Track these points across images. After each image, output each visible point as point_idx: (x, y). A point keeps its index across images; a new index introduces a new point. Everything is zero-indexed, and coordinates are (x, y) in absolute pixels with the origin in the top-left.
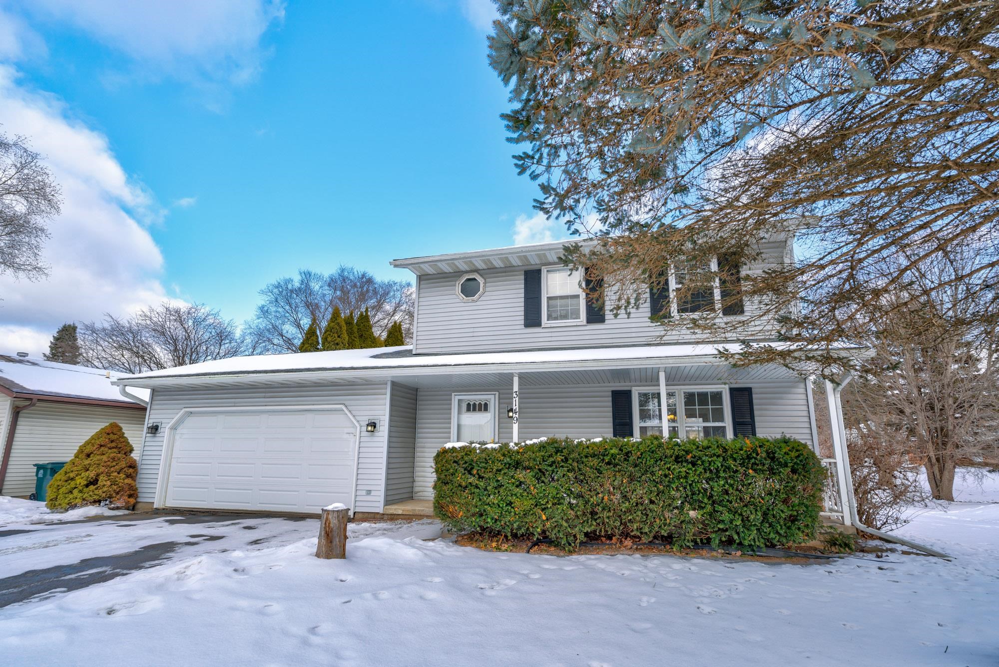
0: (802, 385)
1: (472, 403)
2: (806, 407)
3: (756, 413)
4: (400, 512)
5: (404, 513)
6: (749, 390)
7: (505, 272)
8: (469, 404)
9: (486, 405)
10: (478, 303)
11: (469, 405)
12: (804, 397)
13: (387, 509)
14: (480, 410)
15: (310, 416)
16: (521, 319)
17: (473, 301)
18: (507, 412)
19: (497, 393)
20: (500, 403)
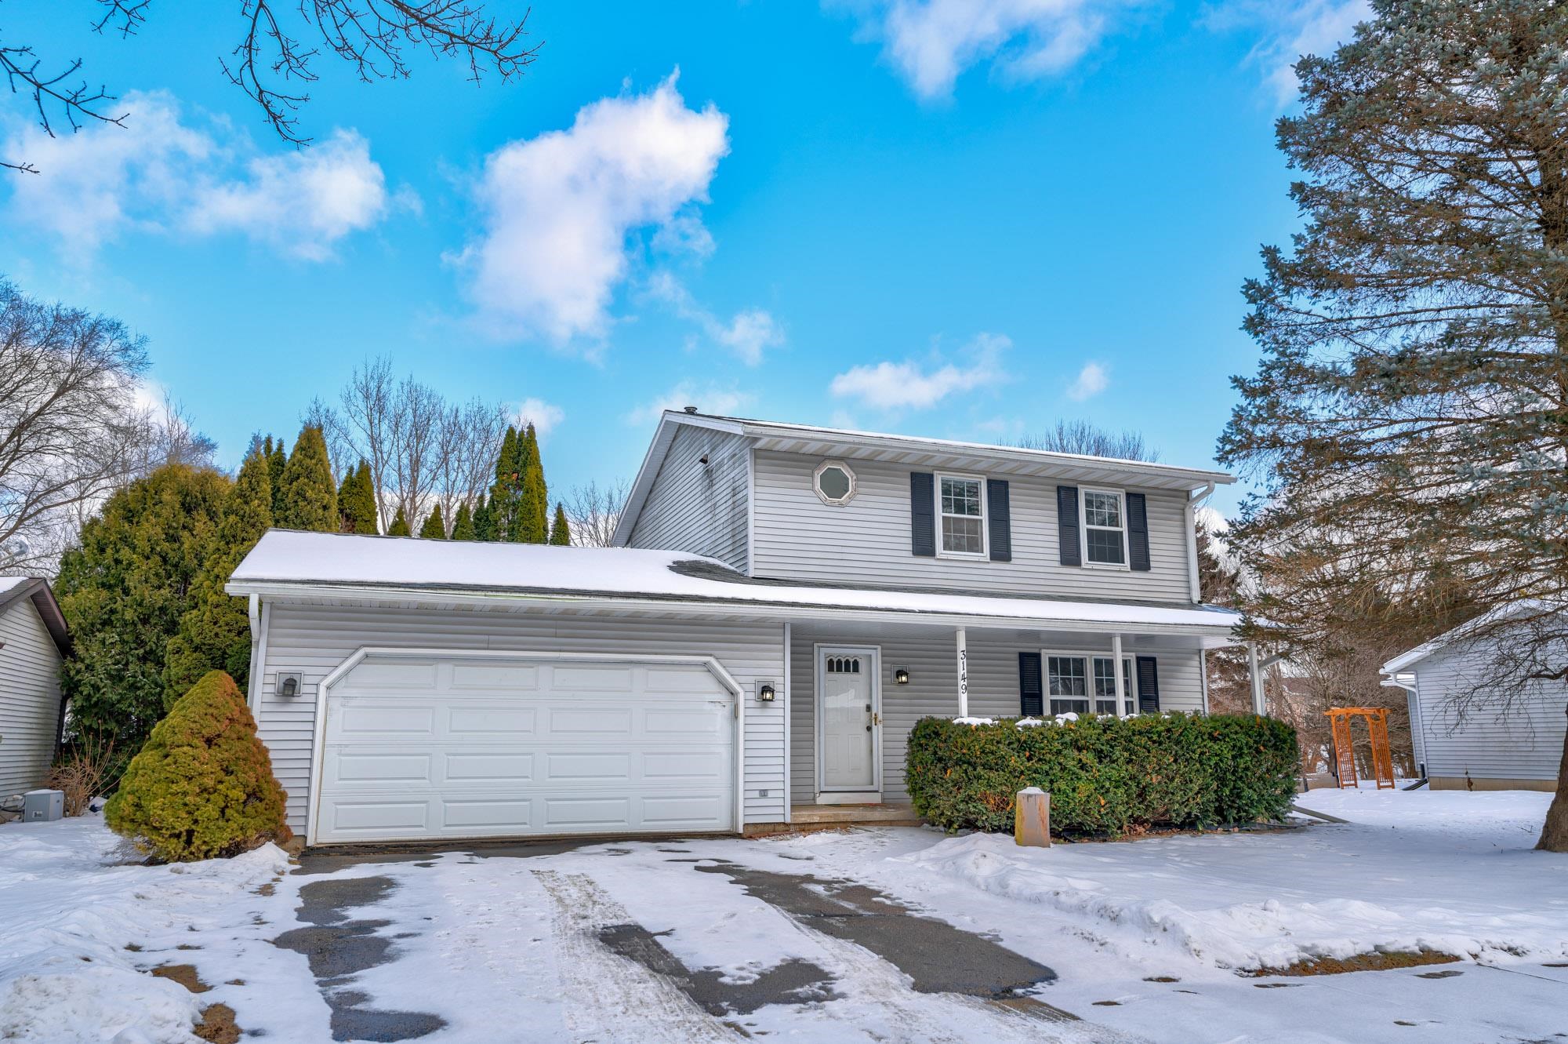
0: (1197, 658)
1: (835, 660)
2: (1199, 682)
3: (1160, 687)
4: (816, 819)
5: (823, 820)
6: (1153, 660)
7: (885, 469)
8: (831, 660)
9: (856, 663)
10: (847, 509)
11: (831, 663)
12: (1198, 670)
13: (795, 816)
14: (847, 670)
15: (638, 672)
16: (907, 543)
17: (841, 505)
18: (894, 675)
19: (879, 647)
20: (883, 662)
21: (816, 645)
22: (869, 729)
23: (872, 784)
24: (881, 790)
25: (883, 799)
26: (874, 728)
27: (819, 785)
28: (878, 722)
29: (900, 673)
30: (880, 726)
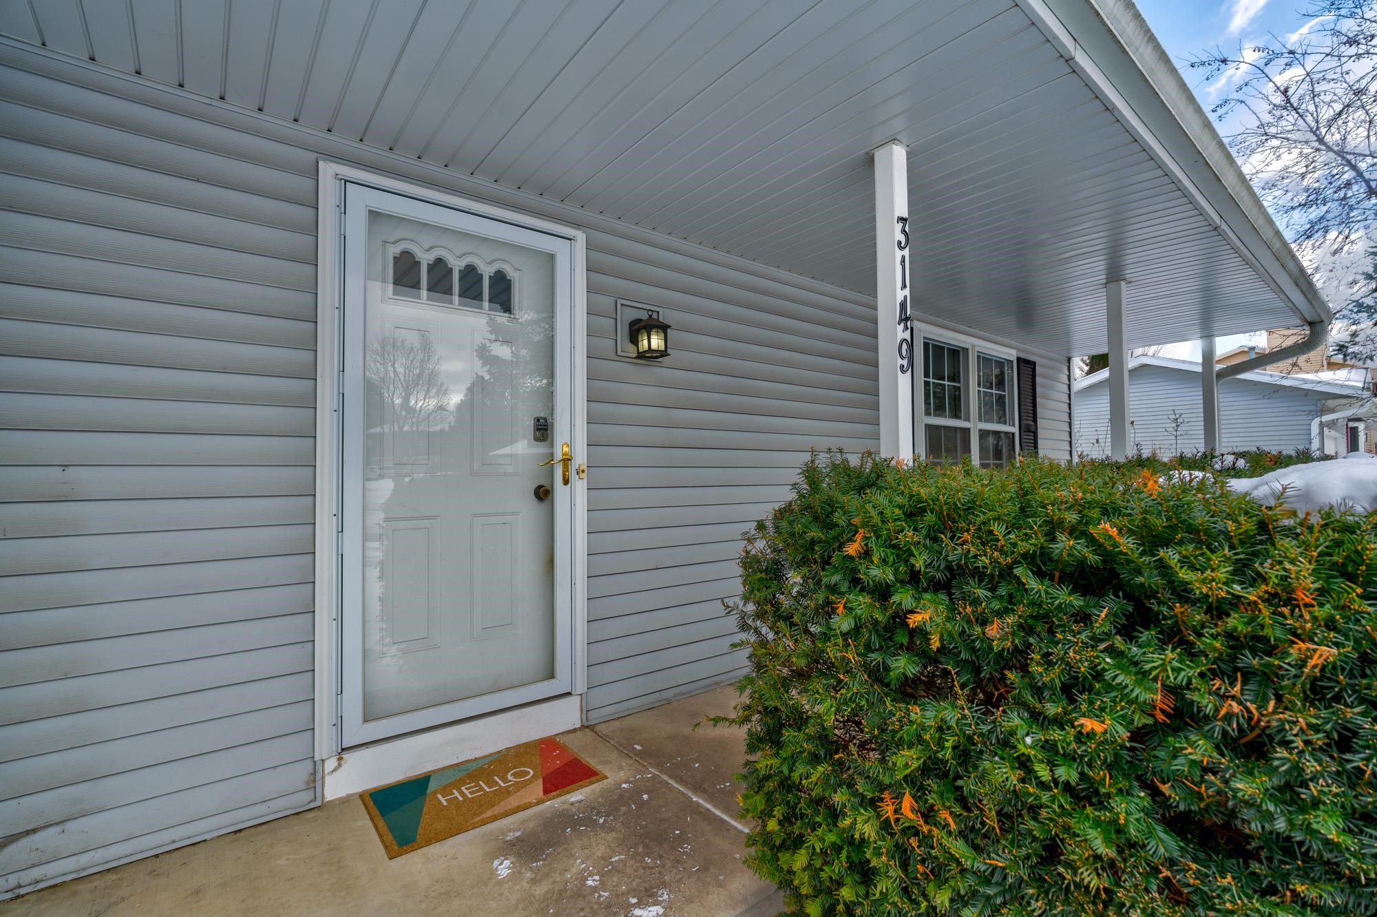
0: (1066, 370)
3: (1038, 411)
6: (1033, 366)
12: (1067, 389)
18: (623, 331)
19: (581, 237)
20: (591, 289)
21: (328, 170)
22: (543, 494)
23: (551, 675)
24: (580, 687)
25: (585, 711)
26: (560, 490)
27: (339, 723)
28: (574, 477)
29: (637, 329)
30: (580, 486)
